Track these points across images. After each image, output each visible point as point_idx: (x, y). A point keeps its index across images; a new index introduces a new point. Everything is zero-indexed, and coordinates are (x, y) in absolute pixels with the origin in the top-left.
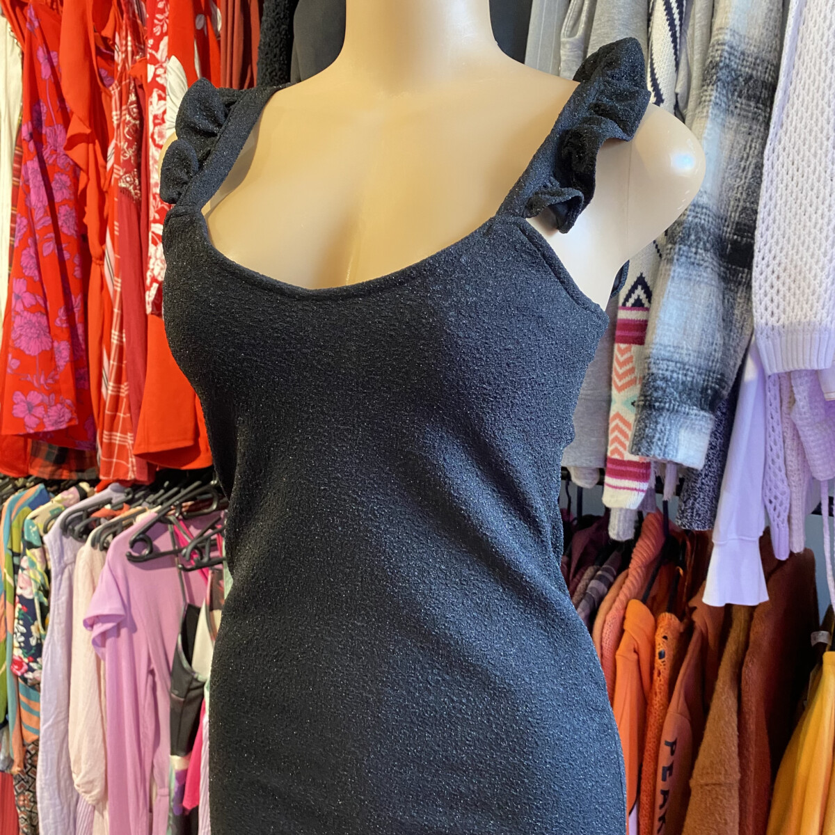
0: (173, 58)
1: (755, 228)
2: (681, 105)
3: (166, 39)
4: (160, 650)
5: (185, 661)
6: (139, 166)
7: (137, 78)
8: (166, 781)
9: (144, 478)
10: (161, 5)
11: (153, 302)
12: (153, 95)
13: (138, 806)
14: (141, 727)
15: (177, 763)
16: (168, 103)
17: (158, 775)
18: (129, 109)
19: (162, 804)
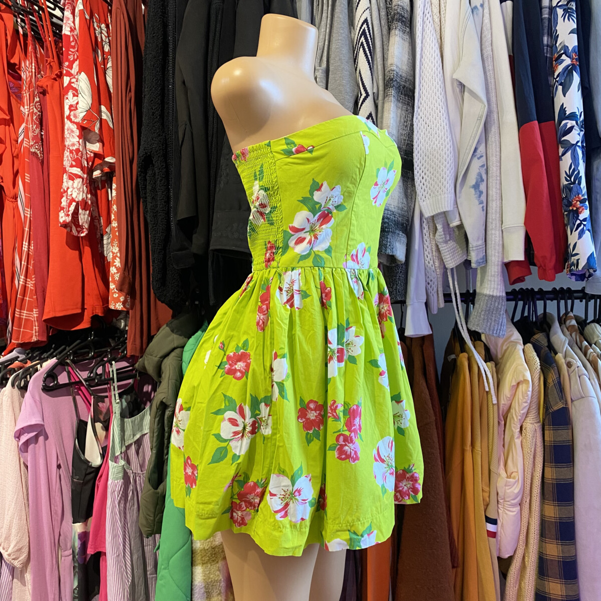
0: (83, 73)
1: (413, 153)
2: (376, 98)
3: (77, 63)
4: (63, 452)
5: (82, 455)
6: (42, 139)
7: (42, 87)
8: (69, 546)
9: (45, 339)
10: (73, 44)
11: (72, 214)
12: (69, 94)
13: (53, 563)
14: (52, 506)
15: (78, 528)
16: (80, 98)
17: (63, 541)
18: (35, 105)
19: (67, 562)
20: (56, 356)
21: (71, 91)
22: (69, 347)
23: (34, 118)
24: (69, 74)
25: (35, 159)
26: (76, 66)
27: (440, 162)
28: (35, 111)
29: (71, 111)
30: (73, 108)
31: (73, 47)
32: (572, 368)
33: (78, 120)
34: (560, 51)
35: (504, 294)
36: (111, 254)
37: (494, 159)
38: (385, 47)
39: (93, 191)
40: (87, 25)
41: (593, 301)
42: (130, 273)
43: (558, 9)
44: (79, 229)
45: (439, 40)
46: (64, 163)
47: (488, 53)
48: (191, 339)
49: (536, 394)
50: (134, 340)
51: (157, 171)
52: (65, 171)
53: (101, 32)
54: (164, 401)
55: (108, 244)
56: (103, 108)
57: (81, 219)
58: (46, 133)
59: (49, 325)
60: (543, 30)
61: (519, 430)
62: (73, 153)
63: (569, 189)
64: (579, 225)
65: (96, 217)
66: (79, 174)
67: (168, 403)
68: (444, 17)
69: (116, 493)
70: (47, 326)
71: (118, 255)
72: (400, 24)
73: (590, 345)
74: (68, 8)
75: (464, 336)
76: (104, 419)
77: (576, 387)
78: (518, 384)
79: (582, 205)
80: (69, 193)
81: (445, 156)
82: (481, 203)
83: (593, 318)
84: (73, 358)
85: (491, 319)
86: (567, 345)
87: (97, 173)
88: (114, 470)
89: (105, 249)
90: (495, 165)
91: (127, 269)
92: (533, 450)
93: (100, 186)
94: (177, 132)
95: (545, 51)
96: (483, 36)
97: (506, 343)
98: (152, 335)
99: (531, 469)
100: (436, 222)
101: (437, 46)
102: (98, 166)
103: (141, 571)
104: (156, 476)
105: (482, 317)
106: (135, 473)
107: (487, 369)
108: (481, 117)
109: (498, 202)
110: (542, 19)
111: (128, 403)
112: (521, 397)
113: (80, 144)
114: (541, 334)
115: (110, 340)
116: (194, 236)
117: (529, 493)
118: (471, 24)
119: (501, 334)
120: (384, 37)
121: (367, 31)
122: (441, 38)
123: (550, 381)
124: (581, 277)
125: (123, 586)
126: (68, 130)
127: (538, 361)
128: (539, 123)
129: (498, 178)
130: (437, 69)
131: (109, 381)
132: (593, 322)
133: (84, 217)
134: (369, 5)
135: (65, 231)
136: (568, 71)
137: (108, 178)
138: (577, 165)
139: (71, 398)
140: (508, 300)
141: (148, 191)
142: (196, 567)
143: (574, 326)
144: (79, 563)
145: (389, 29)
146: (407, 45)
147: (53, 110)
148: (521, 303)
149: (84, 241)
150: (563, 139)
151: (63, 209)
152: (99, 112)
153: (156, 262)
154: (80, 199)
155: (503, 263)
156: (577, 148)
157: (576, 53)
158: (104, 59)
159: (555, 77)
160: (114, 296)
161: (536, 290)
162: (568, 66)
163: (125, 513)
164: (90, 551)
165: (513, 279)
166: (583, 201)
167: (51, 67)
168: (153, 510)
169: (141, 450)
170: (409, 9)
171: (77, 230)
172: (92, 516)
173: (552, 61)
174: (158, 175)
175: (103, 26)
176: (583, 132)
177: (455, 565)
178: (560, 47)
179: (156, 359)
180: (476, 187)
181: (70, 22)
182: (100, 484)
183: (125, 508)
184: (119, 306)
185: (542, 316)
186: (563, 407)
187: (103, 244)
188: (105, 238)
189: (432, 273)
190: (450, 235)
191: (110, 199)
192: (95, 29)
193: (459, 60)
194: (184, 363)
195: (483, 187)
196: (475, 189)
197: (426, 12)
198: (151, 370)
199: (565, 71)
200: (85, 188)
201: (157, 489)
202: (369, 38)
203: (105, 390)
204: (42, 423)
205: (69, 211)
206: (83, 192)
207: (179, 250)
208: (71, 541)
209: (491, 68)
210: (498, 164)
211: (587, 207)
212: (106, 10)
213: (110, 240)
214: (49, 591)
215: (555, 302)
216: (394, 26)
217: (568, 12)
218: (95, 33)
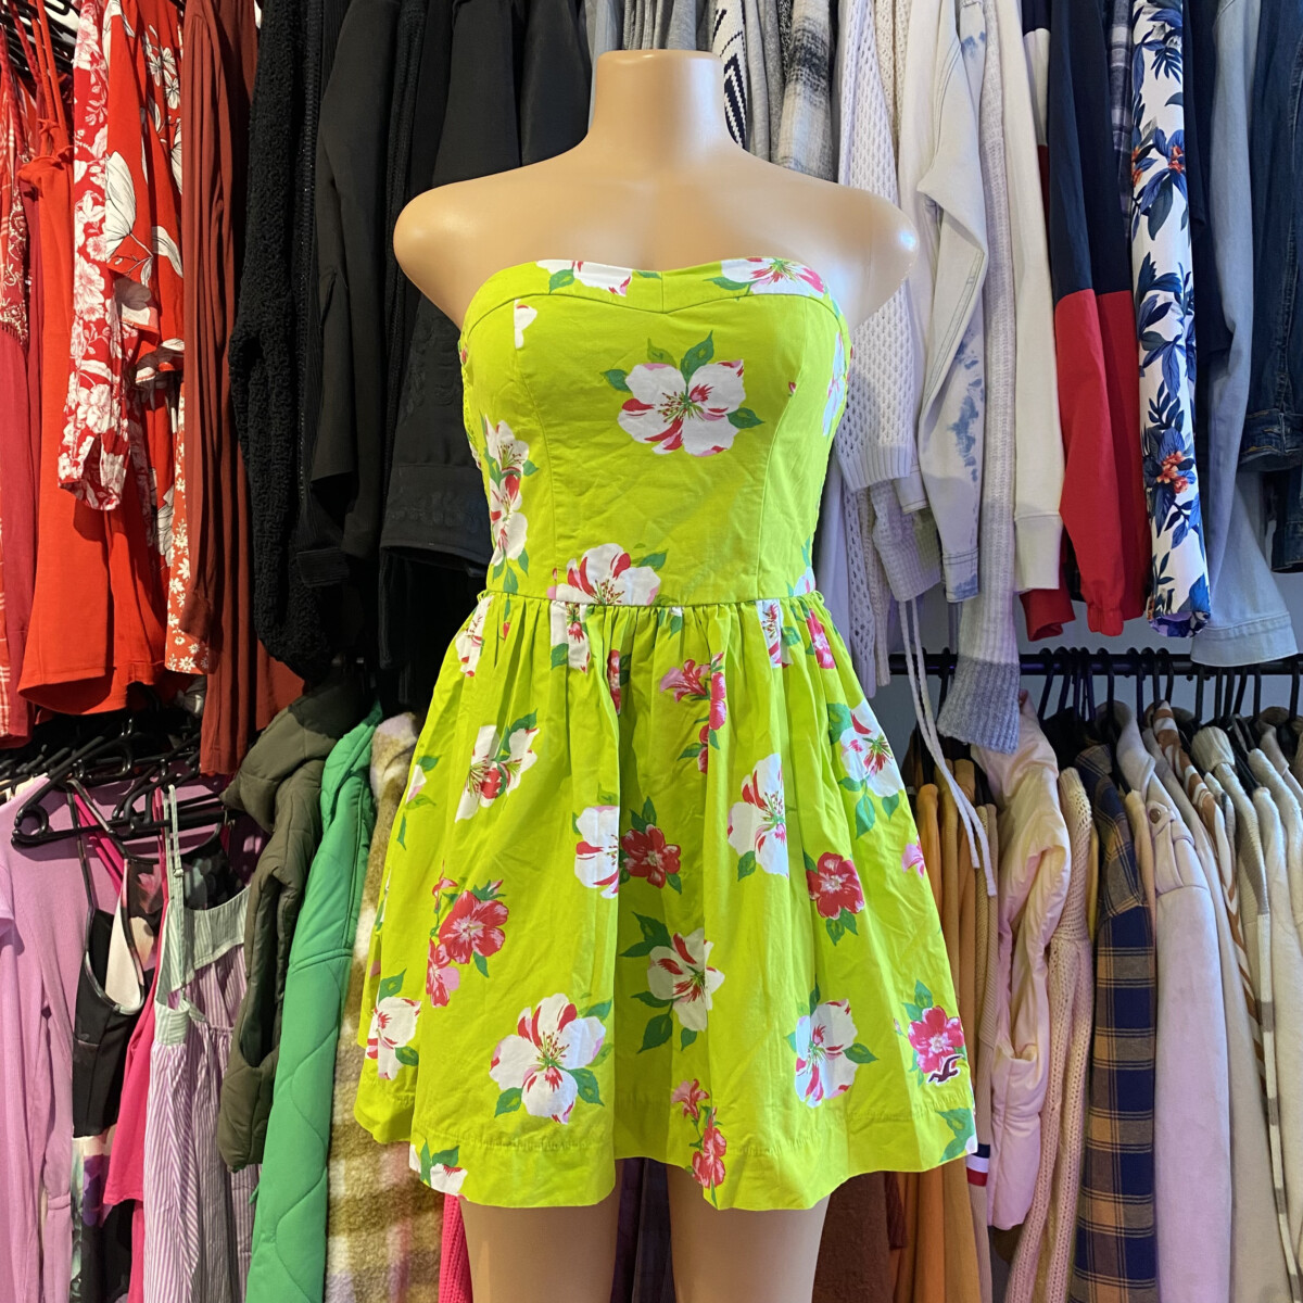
0: (116, 154)
3: (104, 131)
4: (58, 981)
5: (99, 988)
6: (27, 296)
7: (28, 182)
8: (64, 1184)
9: (23, 733)
10: (96, 90)
11: (86, 462)
12: (85, 198)
13: (26, 1223)
14: (29, 1099)
15: (86, 1146)
16: (109, 209)
17: (51, 1175)
18: (13, 222)
19: (58, 1221)
20: (47, 770)
21: (88, 192)
22: (78, 749)
23: (10, 248)
24: (87, 156)
25: (9, 340)
26: (101, 137)
27: (884, 373)
28: (13, 233)
29: (88, 235)
30: (92, 231)
31: (97, 97)
32: (1160, 824)
33: (104, 257)
34: (1147, 140)
35: (1016, 661)
36: (172, 551)
37: (1002, 367)
38: (774, 119)
39: (137, 413)
40: (131, 51)
41: (1213, 679)
42: (210, 593)
43: (1144, 49)
44: (101, 495)
45: (891, 108)
46: (72, 350)
47: (996, 139)
48: (341, 741)
49: (1080, 875)
50: (217, 741)
51: (270, 373)
52: (72, 367)
53: (163, 65)
54: (276, 874)
55: (167, 528)
56: (161, 232)
57: (105, 474)
58: (36, 282)
59: (34, 703)
60: (1111, 93)
61: (1042, 953)
62: (90, 329)
63: (1156, 437)
64: (1175, 517)
65: (142, 468)
66: (104, 374)
67: (285, 880)
68: (904, 59)
69: (168, 1071)
70: (29, 705)
71: (187, 552)
72: (806, 70)
73: (1202, 774)
74: (87, 11)
75: (930, 748)
76: (150, 909)
77: (1166, 864)
78: (1043, 854)
79: (1182, 473)
80: (80, 415)
81: (896, 361)
82: (971, 462)
83: (1212, 717)
84: (85, 775)
85: (987, 714)
86: (1151, 772)
87: (144, 374)
88: (167, 1024)
89: (161, 539)
90: (1002, 381)
91: (202, 584)
92: (1070, 997)
93: (152, 401)
94: (316, 289)
95: (1115, 140)
96: (985, 102)
97: (1021, 766)
98: (258, 728)
99: (1065, 1038)
100: (873, 501)
101: (886, 120)
102: (149, 359)
103: (221, 1243)
104: (258, 1036)
105: (968, 708)
106: (216, 1030)
107: (976, 820)
108: (975, 278)
109: (1007, 463)
110: (1111, 71)
111: (207, 877)
112: (1047, 884)
113: (106, 310)
114: (1098, 748)
115: (171, 738)
116: (349, 517)
117: (1060, 1091)
118: (958, 76)
119: (1007, 747)
120: (773, 97)
121: (735, 83)
122: (895, 103)
123: (1112, 850)
124: (1181, 628)
125: (179, 1276)
126: (81, 277)
127: (1088, 806)
128: (1097, 294)
129: (1009, 411)
130: (884, 170)
131: (161, 827)
132: (1209, 724)
133: (112, 470)
134: (741, 28)
135: (73, 498)
136: (1163, 185)
137: (169, 384)
138: (1175, 387)
139: (76, 863)
140: (1024, 672)
141: (250, 415)
142: (337, 1238)
143: (1170, 731)
144: (83, 1224)
145: (784, 82)
146: (820, 116)
147: (53, 232)
148: (1058, 680)
149: (113, 521)
150: (1147, 330)
151: (66, 449)
152: (152, 241)
153: (265, 571)
154: (104, 428)
155: (1015, 594)
156: (1177, 350)
157: (1180, 147)
158: (167, 124)
159: (1135, 196)
160: (177, 642)
161: (1093, 651)
162: (1163, 174)
163: (188, 1117)
164: (110, 1199)
165: (1035, 629)
166: (1184, 466)
167: (51, 139)
168: (247, 1111)
169: (230, 979)
170: (826, 38)
171: (97, 497)
172: (116, 1122)
173: (1131, 162)
174: (273, 382)
175: (167, 52)
176: (1192, 317)
177: (899, 1243)
178: (1147, 132)
179: (265, 782)
180: (961, 427)
181: (92, 42)
182: (135, 1051)
183: (189, 1105)
184: (187, 666)
185: (1104, 709)
186: (1137, 907)
187: (157, 528)
188: (161, 515)
189: (865, 610)
190: (904, 529)
191: (174, 431)
192: (147, 59)
193: (933, 152)
194: (324, 795)
195: (975, 428)
196: (958, 434)
197: (864, 47)
198: (252, 805)
199: (1156, 184)
200: (115, 405)
201: (257, 1065)
202: (739, 99)
203: (152, 848)
204: (11, 917)
205: (78, 455)
206: (112, 414)
207: (316, 546)
208: (68, 1176)
209: (999, 171)
210: (1010, 380)
211: (1194, 478)
212: (174, 19)
213: (171, 521)
214: (17, 1285)
215: (1134, 678)
216: (792, 75)
217: (1167, 57)
218: (148, 68)
